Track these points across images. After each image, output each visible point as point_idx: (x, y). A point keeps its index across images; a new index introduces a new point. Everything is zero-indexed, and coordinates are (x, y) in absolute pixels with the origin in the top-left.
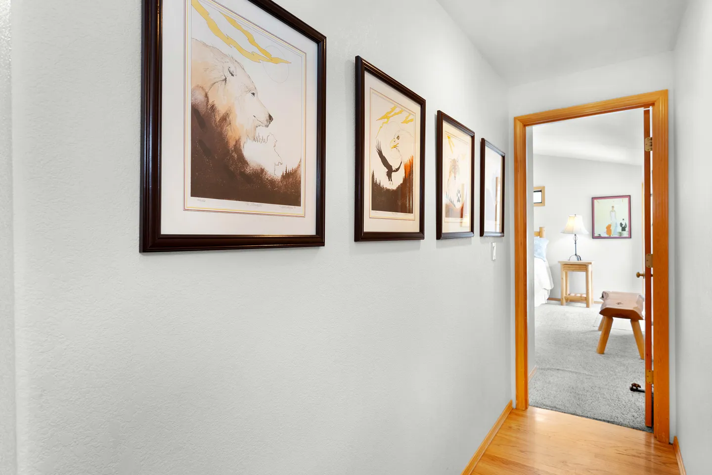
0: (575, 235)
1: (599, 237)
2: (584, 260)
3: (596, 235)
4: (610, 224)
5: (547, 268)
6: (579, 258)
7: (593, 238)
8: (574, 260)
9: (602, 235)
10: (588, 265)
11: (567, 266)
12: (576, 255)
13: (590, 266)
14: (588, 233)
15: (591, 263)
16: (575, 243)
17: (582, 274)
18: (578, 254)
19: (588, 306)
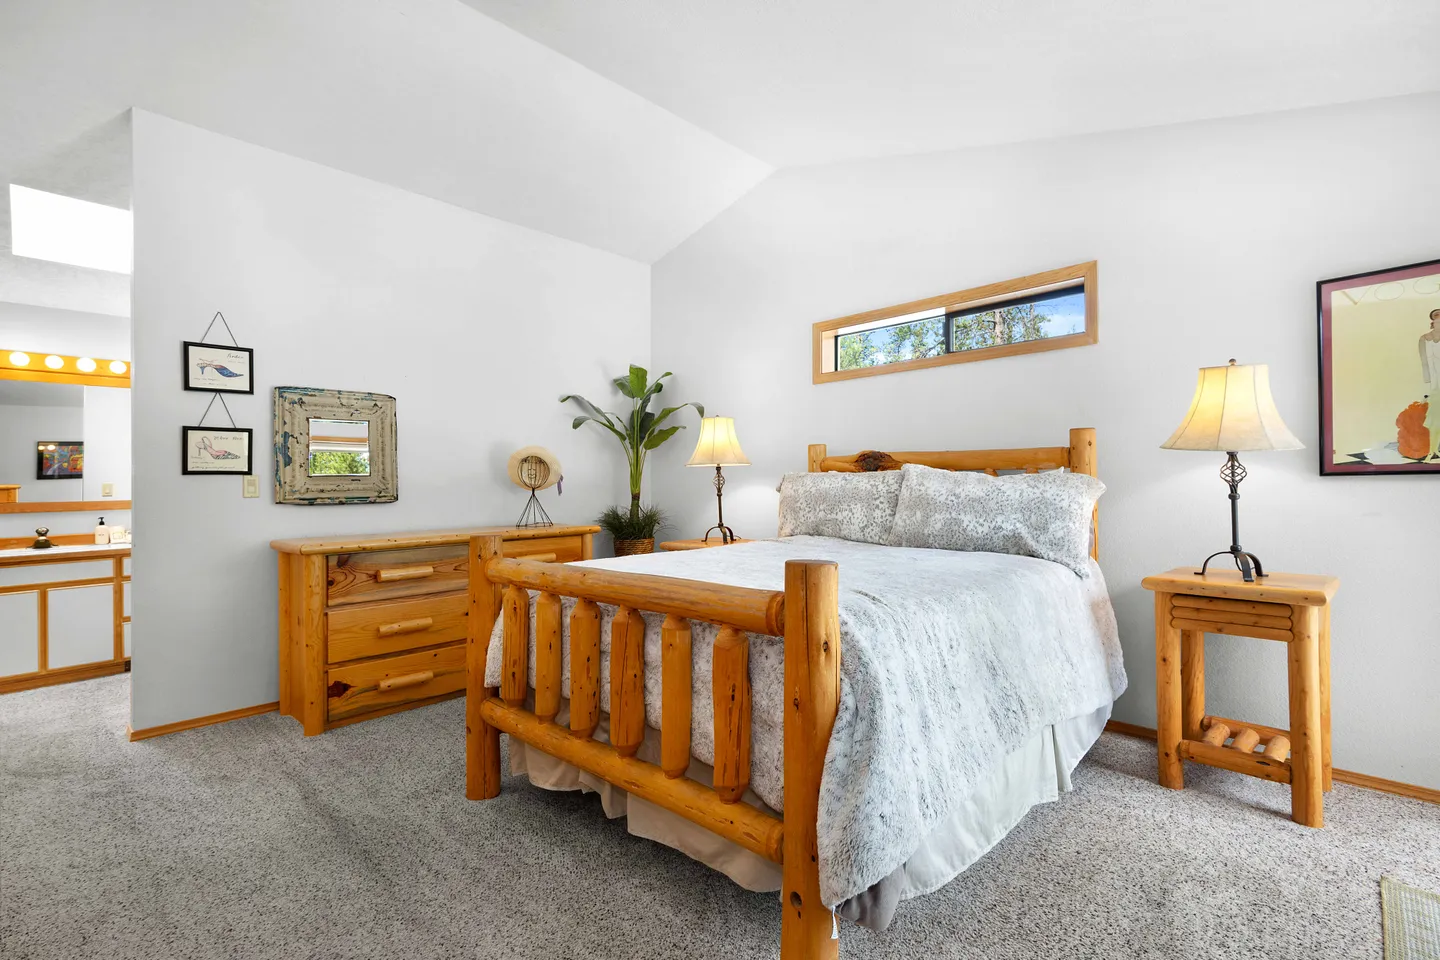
0: (1232, 456)
1: (1360, 468)
2: (1279, 579)
3: (1340, 456)
4: (1421, 400)
5: (1095, 607)
6: (1252, 568)
7: (1322, 473)
8: (1226, 576)
9: (1375, 459)
10: (1303, 610)
11: (1192, 603)
12: (1235, 550)
13: (1314, 614)
14: (1299, 445)
15: (1320, 601)
16: (1233, 497)
17: (1276, 651)
18: (1245, 546)
19: (1301, 814)
